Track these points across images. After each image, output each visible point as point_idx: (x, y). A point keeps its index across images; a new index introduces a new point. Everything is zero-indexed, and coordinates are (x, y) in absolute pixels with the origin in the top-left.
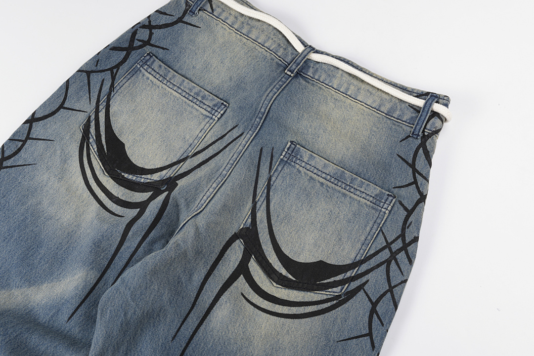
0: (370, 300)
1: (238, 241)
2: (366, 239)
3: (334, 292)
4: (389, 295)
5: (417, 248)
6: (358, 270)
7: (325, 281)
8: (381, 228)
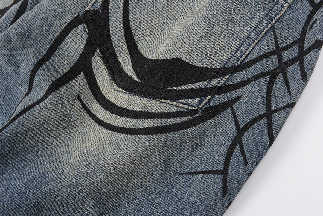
0: (237, 124)
1: (80, 27)
2: (248, 37)
3: (188, 105)
4: (264, 120)
5: (317, 57)
6: (228, 78)
7: (180, 88)
8: (273, 25)
